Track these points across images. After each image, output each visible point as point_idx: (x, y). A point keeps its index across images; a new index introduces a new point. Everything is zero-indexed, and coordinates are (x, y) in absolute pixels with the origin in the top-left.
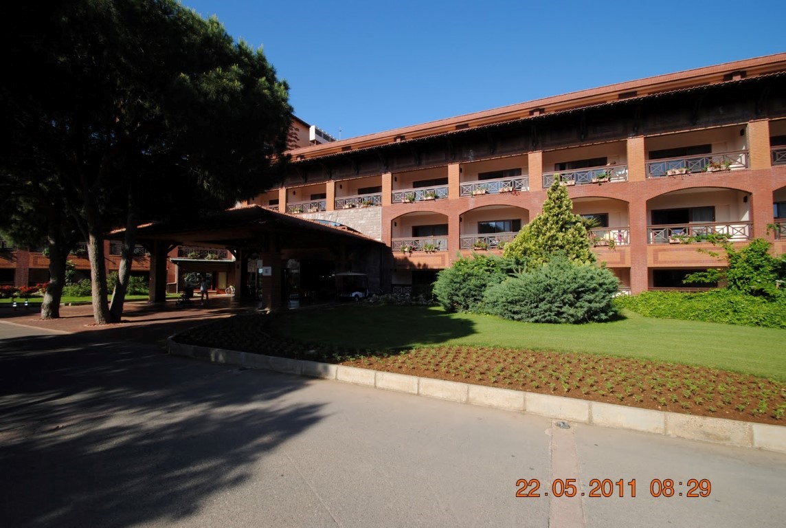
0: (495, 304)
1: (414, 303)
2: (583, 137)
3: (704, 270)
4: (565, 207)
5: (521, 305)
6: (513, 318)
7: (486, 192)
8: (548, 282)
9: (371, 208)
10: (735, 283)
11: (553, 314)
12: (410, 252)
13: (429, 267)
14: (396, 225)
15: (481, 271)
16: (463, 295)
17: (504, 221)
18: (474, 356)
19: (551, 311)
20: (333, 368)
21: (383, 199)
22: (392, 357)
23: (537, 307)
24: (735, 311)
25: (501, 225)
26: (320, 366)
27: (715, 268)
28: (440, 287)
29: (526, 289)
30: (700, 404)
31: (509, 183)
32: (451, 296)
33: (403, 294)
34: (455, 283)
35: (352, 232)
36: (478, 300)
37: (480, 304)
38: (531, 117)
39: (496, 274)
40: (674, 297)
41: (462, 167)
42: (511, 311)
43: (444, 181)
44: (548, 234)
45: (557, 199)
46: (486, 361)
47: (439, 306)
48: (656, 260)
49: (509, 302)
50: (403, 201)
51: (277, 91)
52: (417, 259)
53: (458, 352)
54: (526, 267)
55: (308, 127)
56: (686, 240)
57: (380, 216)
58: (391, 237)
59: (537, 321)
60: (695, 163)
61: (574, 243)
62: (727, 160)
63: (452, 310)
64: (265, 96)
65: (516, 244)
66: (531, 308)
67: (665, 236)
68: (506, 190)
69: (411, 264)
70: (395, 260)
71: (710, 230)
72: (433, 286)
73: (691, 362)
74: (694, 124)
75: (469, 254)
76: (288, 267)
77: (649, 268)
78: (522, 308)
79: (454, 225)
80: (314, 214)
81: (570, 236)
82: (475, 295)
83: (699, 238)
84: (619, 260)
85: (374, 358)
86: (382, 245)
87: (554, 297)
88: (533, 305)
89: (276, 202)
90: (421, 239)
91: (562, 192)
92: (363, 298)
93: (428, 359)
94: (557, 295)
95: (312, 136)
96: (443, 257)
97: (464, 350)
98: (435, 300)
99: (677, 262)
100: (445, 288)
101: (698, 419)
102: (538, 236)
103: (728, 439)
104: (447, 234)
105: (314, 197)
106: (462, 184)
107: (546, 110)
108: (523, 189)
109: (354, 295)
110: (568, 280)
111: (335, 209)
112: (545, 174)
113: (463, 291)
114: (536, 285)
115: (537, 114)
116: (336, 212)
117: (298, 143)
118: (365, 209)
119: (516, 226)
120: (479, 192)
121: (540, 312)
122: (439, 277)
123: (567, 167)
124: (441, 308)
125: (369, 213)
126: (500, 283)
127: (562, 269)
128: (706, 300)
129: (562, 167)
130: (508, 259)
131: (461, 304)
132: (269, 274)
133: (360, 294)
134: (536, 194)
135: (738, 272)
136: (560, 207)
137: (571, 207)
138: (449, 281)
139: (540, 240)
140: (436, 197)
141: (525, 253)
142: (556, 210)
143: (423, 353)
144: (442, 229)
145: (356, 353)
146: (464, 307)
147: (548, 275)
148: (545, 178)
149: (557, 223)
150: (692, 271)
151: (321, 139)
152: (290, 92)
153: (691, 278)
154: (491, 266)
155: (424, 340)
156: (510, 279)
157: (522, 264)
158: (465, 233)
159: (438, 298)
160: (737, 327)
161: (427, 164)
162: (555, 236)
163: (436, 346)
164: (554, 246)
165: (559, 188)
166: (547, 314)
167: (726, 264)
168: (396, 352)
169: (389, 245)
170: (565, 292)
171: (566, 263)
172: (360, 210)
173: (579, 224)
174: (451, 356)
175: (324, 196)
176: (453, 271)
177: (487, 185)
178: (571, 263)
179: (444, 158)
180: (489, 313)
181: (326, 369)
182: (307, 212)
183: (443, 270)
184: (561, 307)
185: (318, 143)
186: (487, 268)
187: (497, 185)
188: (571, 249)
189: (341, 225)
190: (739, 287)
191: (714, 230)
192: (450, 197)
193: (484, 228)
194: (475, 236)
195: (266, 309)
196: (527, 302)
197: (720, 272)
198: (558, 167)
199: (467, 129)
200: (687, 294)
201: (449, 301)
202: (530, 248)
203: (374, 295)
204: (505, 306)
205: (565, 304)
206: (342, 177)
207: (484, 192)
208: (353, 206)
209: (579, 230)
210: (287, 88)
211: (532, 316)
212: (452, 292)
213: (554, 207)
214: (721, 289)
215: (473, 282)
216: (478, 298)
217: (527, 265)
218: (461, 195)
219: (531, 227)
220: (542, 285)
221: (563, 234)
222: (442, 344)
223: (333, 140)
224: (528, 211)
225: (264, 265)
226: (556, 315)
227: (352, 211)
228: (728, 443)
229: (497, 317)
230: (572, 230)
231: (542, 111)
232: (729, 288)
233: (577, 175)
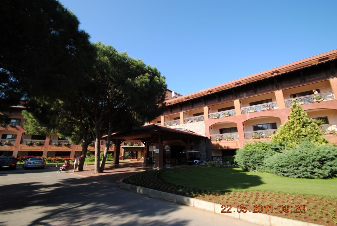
0: (271, 167)
1: (225, 166)
2: (303, 81)
4: (302, 115)
5: (287, 168)
6: (284, 175)
7: (255, 111)
8: (302, 155)
9: (200, 122)
11: (308, 173)
12: (220, 141)
13: (230, 148)
14: (211, 129)
15: (260, 149)
16: (252, 162)
17: (267, 124)
18: (268, 197)
19: (307, 171)
20: (192, 200)
21: (205, 117)
22: (221, 196)
23: (297, 169)
25: (265, 126)
26: (186, 199)
28: (238, 158)
29: (289, 159)
31: (267, 106)
32: (245, 163)
33: (218, 161)
34: (246, 156)
35: (192, 133)
36: (261, 165)
37: (262, 167)
38: (273, 76)
39: (269, 151)
41: (241, 101)
42: (282, 171)
43: (233, 108)
44: (296, 129)
45: (297, 111)
46: (276, 201)
47: (238, 167)
49: (280, 166)
50: (214, 118)
51: (161, 80)
52: (224, 144)
53: (257, 195)
54: (286, 147)
55: (171, 92)
57: (204, 125)
58: (210, 134)
59: (299, 177)
61: (312, 133)
63: (246, 170)
64: (157, 82)
65: (278, 135)
66: (294, 170)
68: (265, 109)
69: (221, 147)
70: (213, 145)
72: (234, 157)
75: (251, 141)
76: (165, 149)
78: (288, 170)
79: (240, 127)
80: (175, 126)
81: (309, 129)
82: (259, 162)
85: (211, 196)
86: (206, 138)
87: (307, 164)
88: (295, 168)
89: (160, 122)
90: (224, 134)
91: (299, 108)
92: (199, 163)
93: (241, 198)
94: (309, 162)
95: (173, 95)
96: (237, 143)
97: (261, 194)
98: (236, 165)
100: (241, 158)
102: (290, 131)
104: (237, 132)
105: (175, 119)
106: (242, 108)
107: (280, 72)
108: (275, 108)
109: (195, 161)
110: (314, 154)
111: (184, 123)
112: (286, 100)
113: (251, 160)
114: (295, 157)
115: (275, 74)
116: (185, 124)
117: (168, 98)
118: (197, 122)
119: (274, 126)
120: (251, 111)
121: (300, 172)
122: (237, 153)
123: (297, 95)
124: (240, 169)
125: (199, 124)
126: (272, 156)
127: (309, 147)
129: (294, 96)
130: (275, 143)
131: (251, 167)
132: (158, 152)
133: (198, 161)
134: (282, 110)
136: (299, 115)
137: (306, 115)
138: (243, 155)
139: (292, 132)
140: (230, 115)
141: (284, 139)
142: (298, 117)
143: (237, 194)
144: (234, 129)
145: (202, 193)
146: (253, 168)
147: (301, 151)
148: (286, 102)
149: (300, 123)
151: (177, 96)
152: (166, 79)
154: (265, 147)
155: (236, 187)
156: (277, 154)
157: (283, 145)
158: (246, 131)
159: (238, 164)
161: (224, 101)
162: (300, 130)
163: (244, 190)
164: (300, 135)
165: (297, 106)
166: (305, 173)
168: (223, 193)
169: (209, 138)
170: (313, 161)
171: (310, 144)
172: (195, 123)
173: (313, 123)
174: (254, 197)
175: (179, 118)
176: (244, 150)
177: (255, 108)
178: (313, 144)
179: (231, 98)
180: (268, 172)
181: (188, 201)
182: (172, 125)
183: (238, 149)
184: (313, 169)
185: (176, 97)
186: (263, 148)
187: (260, 107)
188: (312, 137)
189: (187, 130)
192: (237, 114)
193: (256, 128)
194: (252, 132)
195: (157, 168)
196: (291, 166)
198: (292, 96)
199: (241, 84)
201: (244, 165)
202: (286, 137)
203: (204, 162)
204: (277, 168)
205: (315, 167)
206: (186, 110)
207: (254, 111)
208: (192, 122)
209: (314, 127)
210: (165, 78)
211: (296, 174)
212: (245, 160)
213: (296, 116)
215: (256, 155)
216: (260, 164)
217: (287, 146)
218: (242, 113)
219: (285, 126)
220: (298, 156)
221: (305, 129)
222: (247, 190)
223: (181, 96)
224: (280, 118)
225: (156, 148)
226: (310, 174)
227: (192, 123)
229: (274, 174)
230: (309, 127)
231: (278, 72)
233: (304, 99)
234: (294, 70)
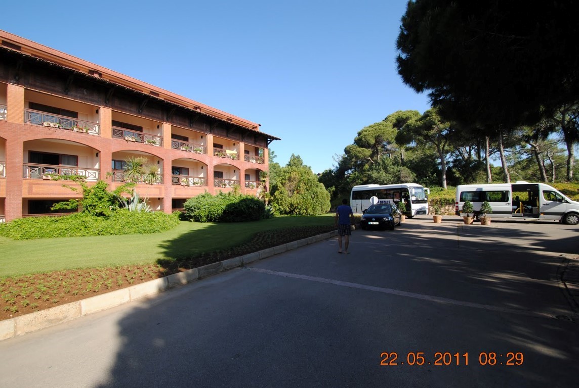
3: (67, 200)
10: (87, 209)
24: (86, 227)
27: (75, 198)
30: (48, 300)
40: (44, 220)
48: (30, 191)
56: (57, 177)
60: (65, 122)
62: (87, 126)
67: (40, 173)
71: (73, 172)
73: (46, 269)
74: (67, 94)
77: (25, 199)
83: (66, 177)
99: (48, 194)
101: (43, 312)
103: (65, 318)
128: (70, 220)
135: (89, 202)
150: (58, 201)
153: (57, 206)
160: (86, 238)
167: (82, 196)
190: (89, 211)
191: (77, 172)
197: (78, 201)
200: (54, 218)
214: (79, 213)
228: (64, 321)
232: (84, 212)
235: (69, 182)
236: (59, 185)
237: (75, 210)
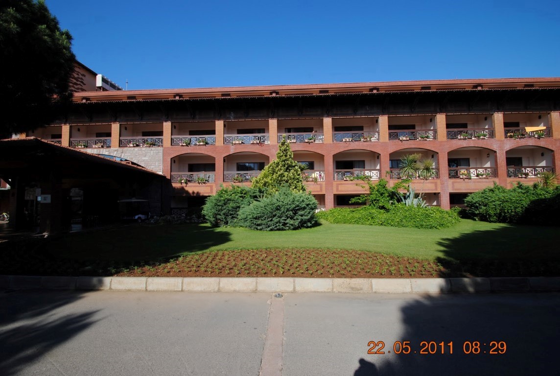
0: (245, 219)
1: (188, 221)
2: (300, 113)
3: (358, 195)
4: (288, 156)
5: (262, 220)
6: (257, 229)
7: (242, 143)
8: (278, 204)
9: (154, 148)
10: (372, 203)
11: (281, 224)
12: (186, 183)
13: (201, 195)
14: (174, 162)
15: (237, 197)
16: (224, 214)
17: (254, 163)
18: (226, 258)
19: (280, 223)
20: (107, 280)
21: (164, 142)
22: (163, 265)
23: (271, 220)
24: (372, 218)
25: (252, 165)
26: (95, 280)
27: (364, 194)
28: (207, 209)
29: (266, 209)
30: (350, 271)
31: (257, 137)
32: (215, 215)
33: (180, 215)
34: (218, 206)
35: (135, 166)
36: (235, 217)
37: (236, 220)
38: (270, 96)
39: (247, 199)
40: (346, 210)
41: (226, 123)
42: (255, 224)
43: (213, 132)
44: (279, 173)
45: (285, 150)
46: (234, 260)
47: (207, 223)
48: (337, 189)
49: (254, 218)
50: (181, 144)
51: (59, 40)
52: (191, 188)
53: (216, 255)
54: (265, 195)
55: (95, 75)
56: (352, 178)
57: (161, 154)
58: (171, 172)
59: (271, 230)
60: (355, 135)
61: (294, 179)
62: (370, 136)
63: (216, 225)
64: (45, 41)
65: (260, 179)
66: (268, 221)
67: (342, 176)
68: (255, 142)
69: (187, 192)
70: (174, 189)
71: (362, 173)
72: (203, 208)
73: (348, 247)
74: (355, 114)
75: (228, 186)
76: (71, 195)
77: (335, 195)
78: (263, 222)
79: (219, 164)
80: (99, 150)
81: (292, 174)
82: (232, 214)
83: (358, 178)
84: (319, 190)
85: (147, 267)
86: (162, 178)
87: (282, 214)
88: (269, 219)
89: (60, 136)
90: (195, 174)
91: (287, 147)
92: (145, 220)
93: (192, 263)
94: (284, 212)
95: (99, 83)
96: (211, 187)
97: (220, 254)
98: (204, 219)
99: (347, 191)
100: (211, 209)
101: (348, 280)
102: (273, 174)
103: (361, 289)
104: (215, 171)
105: (99, 135)
106: (225, 136)
107: (280, 93)
108: (266, 143)
109: (136, 217)
110: (289, 203)
111: (119, 147)
112: (279, 134)
113: (223, 212)
114: (271, 206)
115: (274, 95)
116: (121, 149)
117: (84, 87)
118: (148, 148)
119: (261, 167)
120: (237, 142)
121: (273, 224)
122: (207, 202)
123: (292, 131)
124: (208, 225)
125: (152, 152)
126: (249, 205)
127: (286, 195)
128: (361, 212)
129: (289, 130)
130: (254, 189)
131: (223, 221)
132: (49, 200)
133: (143, 217)
134: (273, 146)
135: (373, 196)
136: (286, 156)
137: (292, 156)
138: (214, 204)
139: (274, 176)
140: (207, 143)
141: (265, 185)
142: (284, 158)
143: (188, 259)
144: (209, 166)
145: (131, 265)
146: (225, 222)
147: (278, 199)
148: (279, 137)
149: (284, 166)
150: (353, 196)
151: (107, 87)
152: (73, 42)
153: (353, 200)
154: (243, 194)
155: (191, 249)
156: (255, 203)
157: (263, 192)
158: (228, 170)
159: (206, 217)
160: (373, 226)
161: (200, 118)
162: (283, 174)
163: (200, 252)
164: (282, 181)
165: (286, 143)
166: (277, 225)
167: (368, 192)
168: (167, 261)
169: (168, 177)
170: (288, 210)
171: (289, 192)
172: (143, 149)
173: (296, 167)
174: (210, 259)
175: (109, 135)
176: (217, 197)
177: (243, 138)
178: (292, 192)
179: (213, 116)
180: (242, 226)
182: (91, 147)
183: (209, 196)
184: (285, 220)
185: (104, 90)
186: (240, 195)
187: (250, 138)
188: (292, 183)
189: (126, 160)
190: (374, 205)
191: (364, 173)
192: (217, 144)
193: (241, 167)
194: (234, 173)
195: (44, 234)
196: (265, 218)
197: (366, 196)
198: (287, 131)
199: (229, 97)
200: (351, 209)
201: (214, 219)
202: (268, 182)
203: (155, 217)
204: (252, 221)
205: (288, 218)
206: (127, 121)
207: (240, 142)
208: (137, 146)
209: (297, 171)
210: (69, 37)
211: (269, 227)
212: (216, 212)
213: (282, 156)
214: (367, 206)
215: (231, 205)
216: (234, 216)
217: (266, 193)
218: (225, 143)
219: (269, 168)
220: (274, 206)
221: (287, 173)
222: (205, 251)
223: (119, 89)
224: (269, 157)
225: (43, 193)
226: (283, 225)
227: (136, 149)
228: (361, 292)
229: (247, 229)
230: (292, 171)
231: (277, 93)
232: (370, 205)
233: (297, 137)
234: (293, 96)
235: (360, 182)
236: (354, 184)
237: (364, 203)
